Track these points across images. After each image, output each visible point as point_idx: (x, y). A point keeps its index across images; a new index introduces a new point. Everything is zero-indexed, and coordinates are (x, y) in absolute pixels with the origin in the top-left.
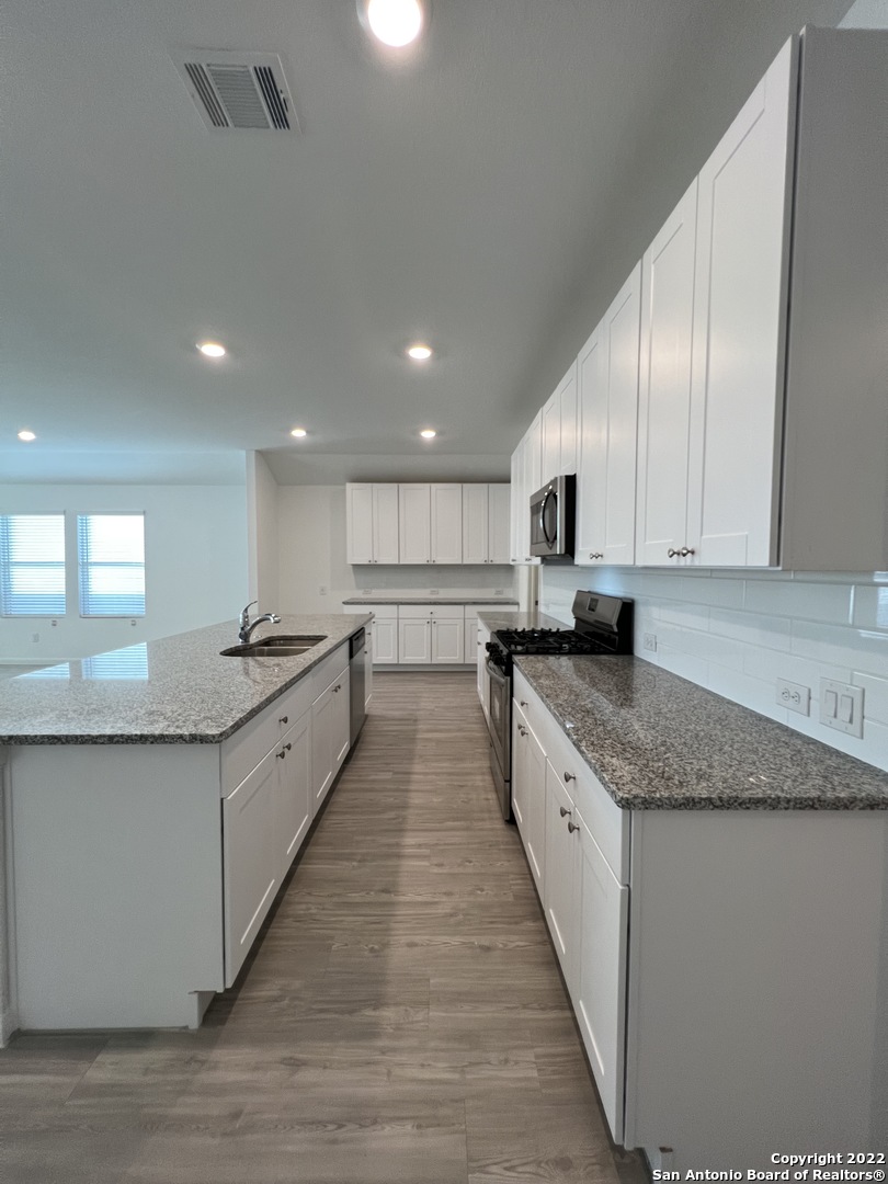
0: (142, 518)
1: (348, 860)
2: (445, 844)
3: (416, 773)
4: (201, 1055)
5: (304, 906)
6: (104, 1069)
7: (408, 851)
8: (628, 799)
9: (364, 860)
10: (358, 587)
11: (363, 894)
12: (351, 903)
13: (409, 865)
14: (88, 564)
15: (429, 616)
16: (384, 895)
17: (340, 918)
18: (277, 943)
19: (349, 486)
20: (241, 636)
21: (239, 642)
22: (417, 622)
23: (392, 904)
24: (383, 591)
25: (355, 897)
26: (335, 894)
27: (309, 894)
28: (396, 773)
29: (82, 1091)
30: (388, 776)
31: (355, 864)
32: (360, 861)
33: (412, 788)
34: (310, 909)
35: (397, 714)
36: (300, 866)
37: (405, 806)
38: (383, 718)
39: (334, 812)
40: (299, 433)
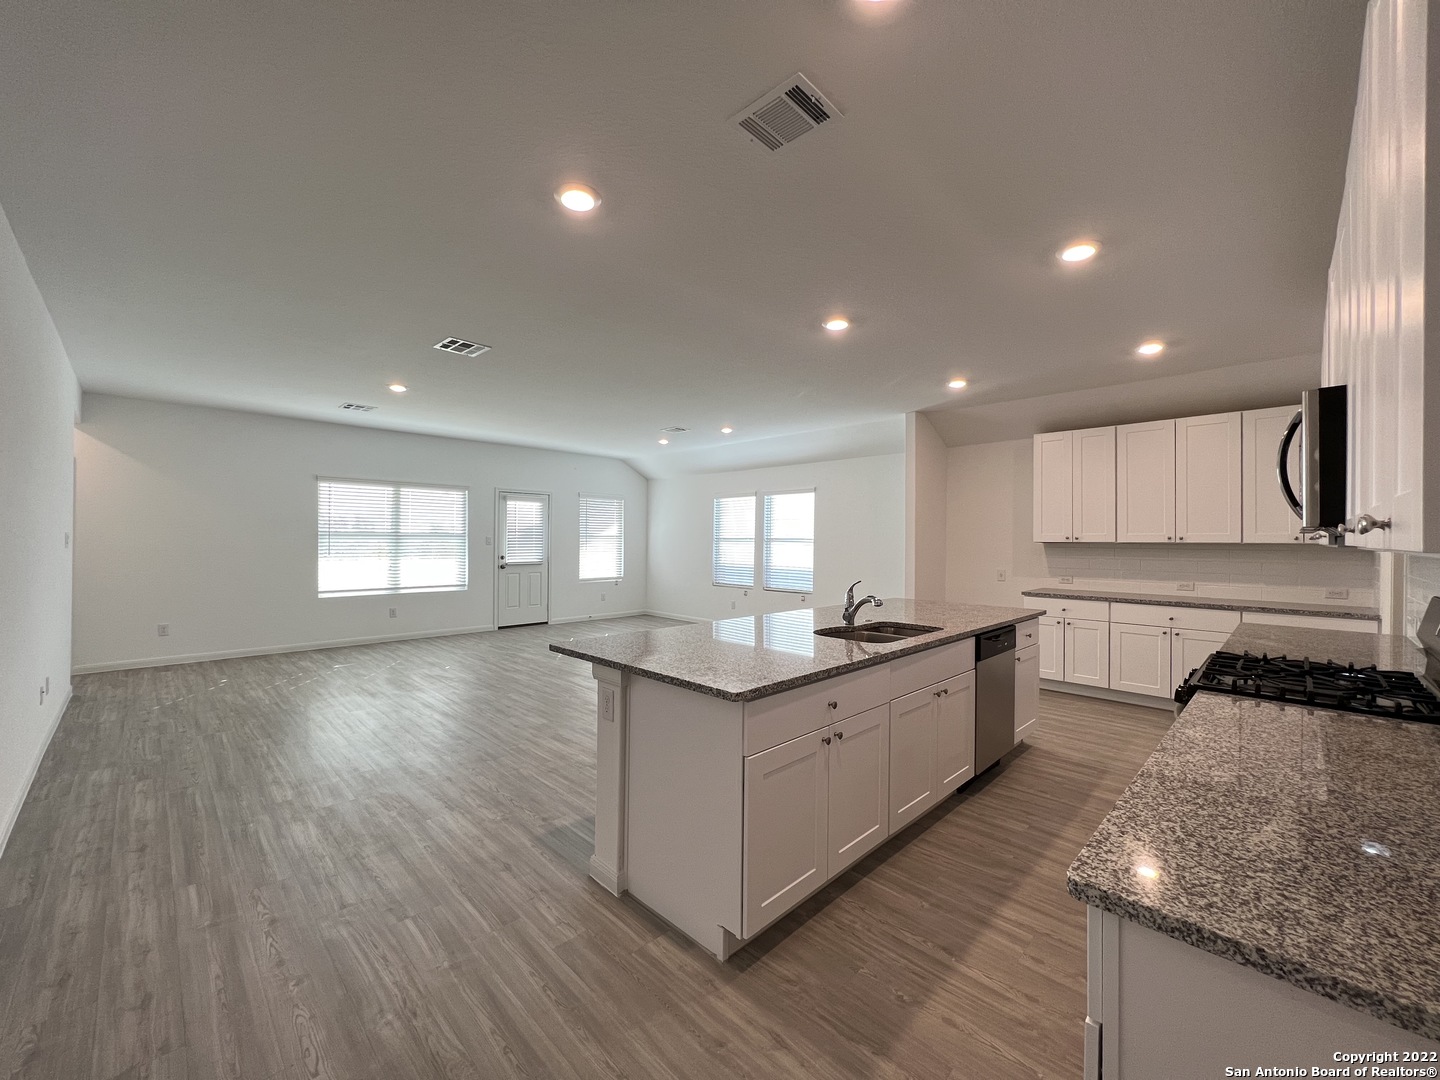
0: (812, 495)
1: (921, 897)
2: (1060, 940)
3: (1062, 838)
4: (718, 983)
5: (851, 918)
6: (660, 948)
7: (1000, 922)
8: (1076, 884)
9: (938, 906)
10: (1053, 575)
11: (920, 939)
12: (901, 941)
13: (989, 937)
14: (770, 540)
15: (1169, 623)
16: (942, 953)
17: (881, 949)
18: (810, 934)
19: (1038, 438)
20: (844, 617)
21: (843, 623)
22: (1147, 630)
23: (948, 968)
24: (1121, 582)
25: (909, 938)
26: (888, 923)
27: (863, 909)
28: (1031, 827)
29: (643, 953)
30: (1020, 827)
31: (926, 905)
32: (932, 905)
33: (1047, 853)
34: (855, 922)
35: (1076, 756)
36: (865, 879)
37: (1024, 872)
38: (1049, 755)
39: (929, 842)
40: (957, 384)
